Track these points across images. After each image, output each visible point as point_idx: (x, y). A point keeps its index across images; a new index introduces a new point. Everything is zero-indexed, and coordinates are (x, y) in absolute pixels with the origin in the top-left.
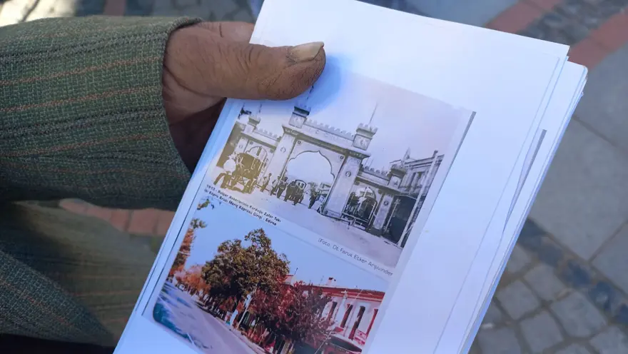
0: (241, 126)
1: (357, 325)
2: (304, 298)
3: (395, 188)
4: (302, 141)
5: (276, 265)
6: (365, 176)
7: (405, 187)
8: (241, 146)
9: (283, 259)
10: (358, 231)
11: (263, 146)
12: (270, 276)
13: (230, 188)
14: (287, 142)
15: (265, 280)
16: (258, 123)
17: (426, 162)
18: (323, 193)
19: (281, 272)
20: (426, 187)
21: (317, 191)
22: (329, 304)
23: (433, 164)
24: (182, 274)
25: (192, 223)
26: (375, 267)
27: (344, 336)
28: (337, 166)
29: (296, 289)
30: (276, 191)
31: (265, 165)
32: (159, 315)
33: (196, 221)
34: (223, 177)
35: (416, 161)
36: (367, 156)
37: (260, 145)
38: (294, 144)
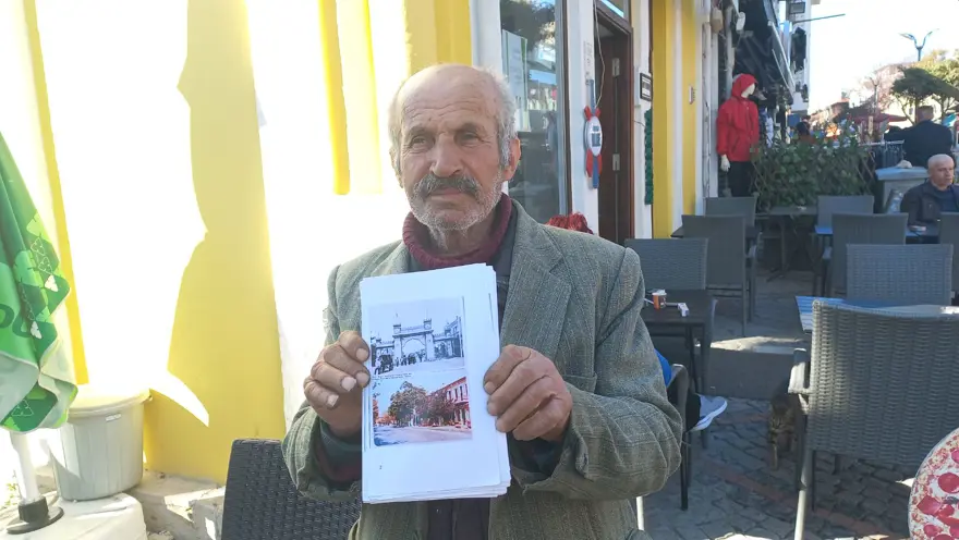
1: (462, 394)
2: (437, 397)
3: (450, 337)
4: (404, 338)
5: (419, 391)
6: (436, 338)
7: (453, 335)
9: (421, 388)
10: (444, 360)
11: (388, 348)
12: (419, 397)
13: (383, 372)
14: (398, 341)
15: (418, 400)
16: (381, 340)
17: (455, 322)
18: (423, 353)
19: (422, 393)
20: (460, 331)
21: (420, 354)
22: (448, 393)
23: (458, 322)
24: (380, 420)
26: (458, 369)
27: (459, 401)
28: (423, 340)
29: (432, 396)
30: (404, 363)
31: (393, 355)
32: (378, 442)
33: (374, 394)
35: (452, 324)
36: (433, 331)
38: (401, 340)
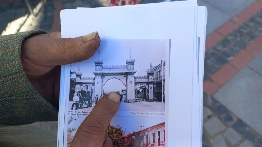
0: (73, 80)
1: (159, 139)
2: (133, 139)
3: (152, 81)
4: (105, 76)
5: (116, 131)
6: (138, 80)
7: (155, 79)
8: (78, 88)
9: (118, 128)
10: (144, 103)
11: (88, 85)
12: (115, 137)
13: (81, 108)
14: (98, 79)
15: (114, 139)
16: (81, 75)
17: (159, 66)
18: (124, 94)
19: (119, 133)
20: (164, 76)
21: (121, 94)
22: (145, 137)
23: (163, 66)
25: (68, 131)
26: (157, 114)
27: (156, 146)
28: (124, 80)
29: (129, 137)
31: (93, 92)
33: (70, 129)
34: (75, 105)
35: (156, 67)
36: (135, 72)
37: (87, 85)
38: (102, 78)
